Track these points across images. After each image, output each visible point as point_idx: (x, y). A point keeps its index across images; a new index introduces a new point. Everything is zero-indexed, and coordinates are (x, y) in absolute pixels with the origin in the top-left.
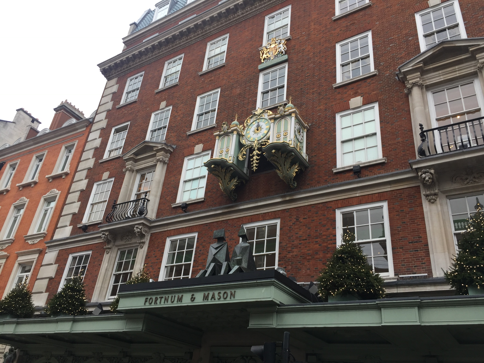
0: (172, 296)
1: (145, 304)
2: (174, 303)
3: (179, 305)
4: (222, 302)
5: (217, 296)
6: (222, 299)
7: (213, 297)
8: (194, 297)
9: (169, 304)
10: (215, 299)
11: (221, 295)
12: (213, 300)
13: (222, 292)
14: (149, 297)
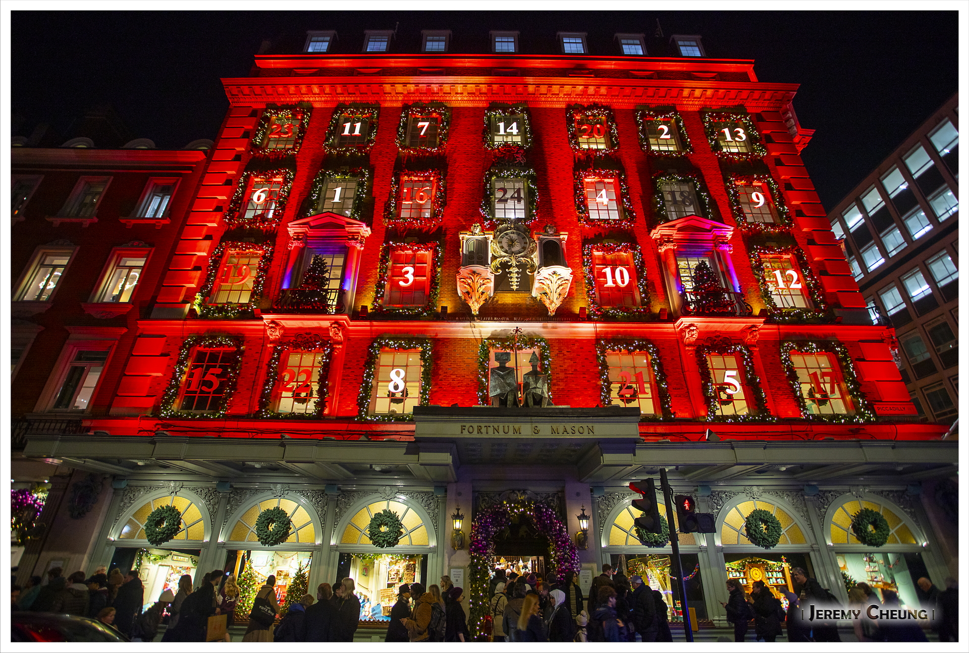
0: (504, 426)
1: (462, 433)
2: (509, 434)
3: (517, 436)
4: (578, 436)
5: (569, 430)
7: (565, 430)
8: (537, 429)
9: (501, 435)
10: (568, 433)
11: (576, 429)
12: (565, 433)
13: (577, 426)
14: (468, 425)
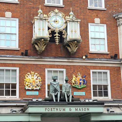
0: (60, 108)
1: (45, 111)
2: (61, 111)
3: (64, 112)
4: (84, 111)
5: (81, 110)
6: (84, 110)
7: (80, 110)
8: (71, 109)
9: (59, 111)
10: (81, 111)
11: (83, 109)
12: (80, 111)
13: (84, 108)
14: (47, 108)
